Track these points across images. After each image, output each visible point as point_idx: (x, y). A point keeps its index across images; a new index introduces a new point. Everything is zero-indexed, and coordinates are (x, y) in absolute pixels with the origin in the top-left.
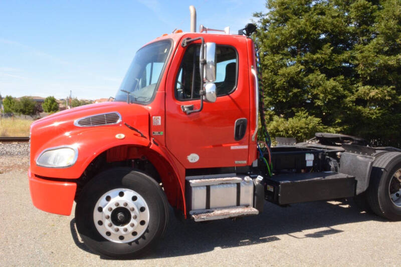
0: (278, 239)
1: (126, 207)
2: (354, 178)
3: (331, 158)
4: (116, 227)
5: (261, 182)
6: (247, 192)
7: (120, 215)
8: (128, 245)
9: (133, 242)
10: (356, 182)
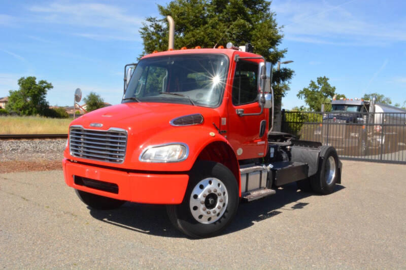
0: (279, 213)
1: (215, 193)
2: (307, 165)
3: (283, 152)
4: (208, 210)
5: (271, 169)
6: (264, 177)
7: (211, 200)
8: (213, 225)
9: (217, 221)
10: (308, 168)
